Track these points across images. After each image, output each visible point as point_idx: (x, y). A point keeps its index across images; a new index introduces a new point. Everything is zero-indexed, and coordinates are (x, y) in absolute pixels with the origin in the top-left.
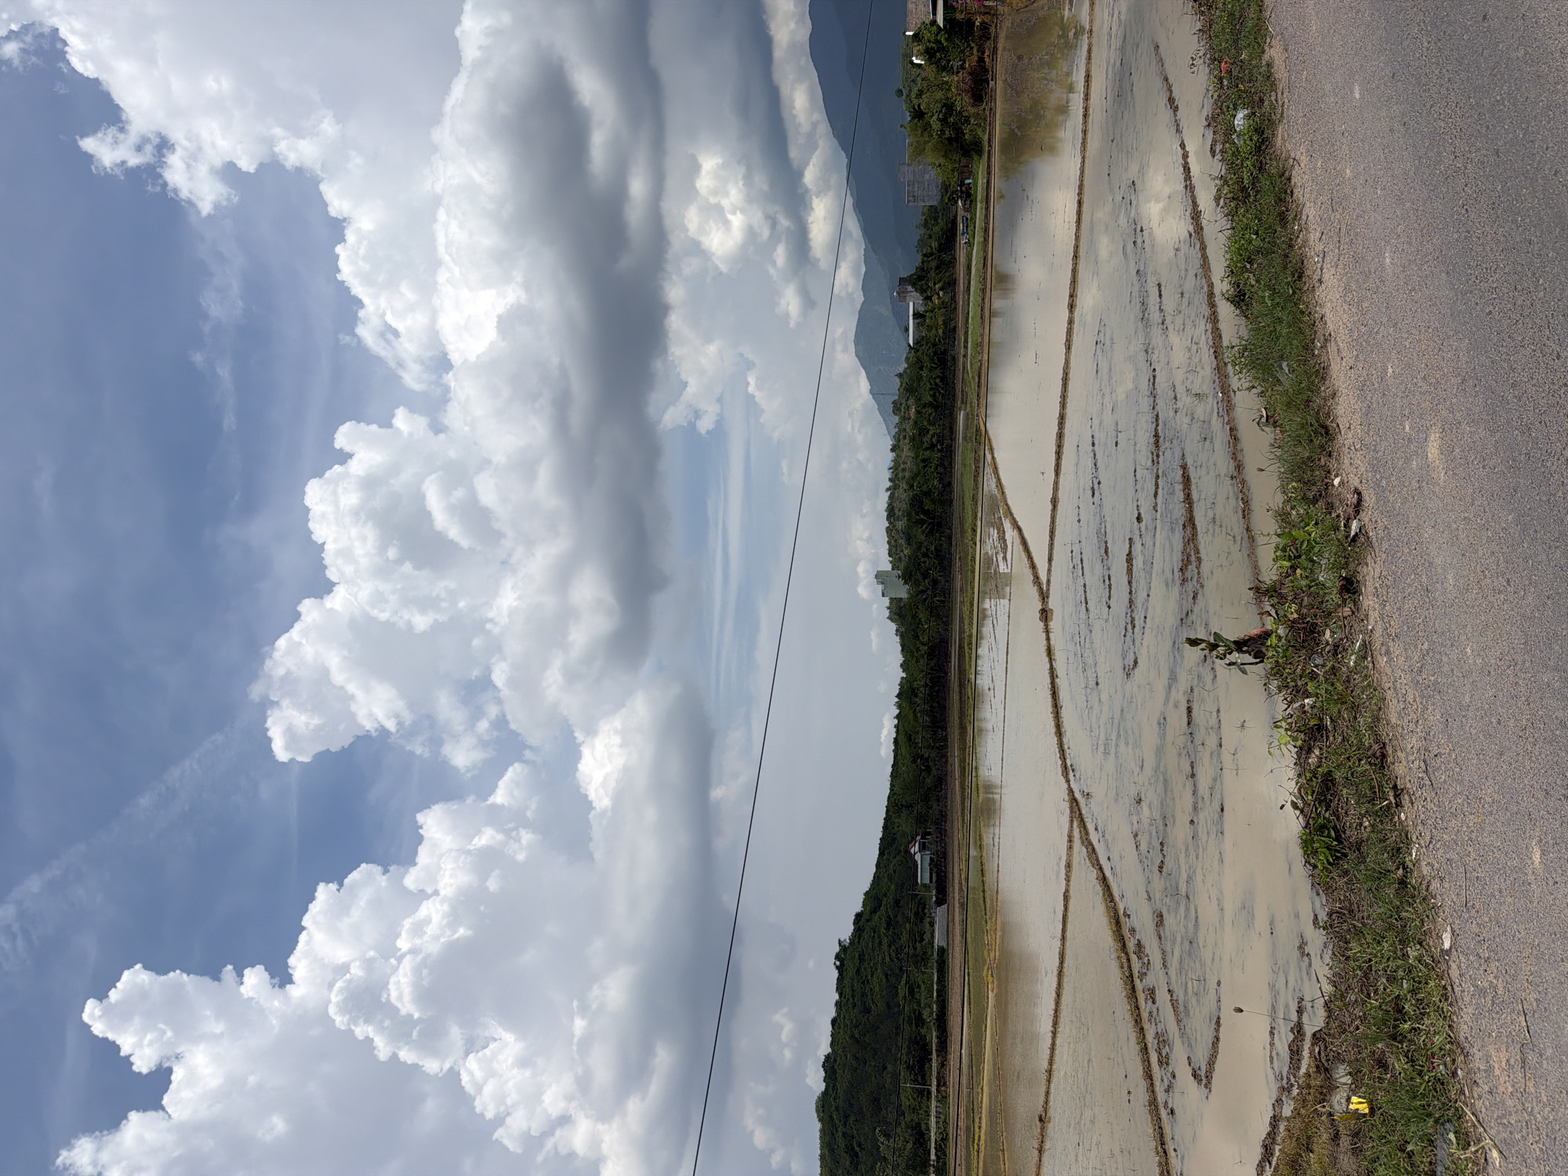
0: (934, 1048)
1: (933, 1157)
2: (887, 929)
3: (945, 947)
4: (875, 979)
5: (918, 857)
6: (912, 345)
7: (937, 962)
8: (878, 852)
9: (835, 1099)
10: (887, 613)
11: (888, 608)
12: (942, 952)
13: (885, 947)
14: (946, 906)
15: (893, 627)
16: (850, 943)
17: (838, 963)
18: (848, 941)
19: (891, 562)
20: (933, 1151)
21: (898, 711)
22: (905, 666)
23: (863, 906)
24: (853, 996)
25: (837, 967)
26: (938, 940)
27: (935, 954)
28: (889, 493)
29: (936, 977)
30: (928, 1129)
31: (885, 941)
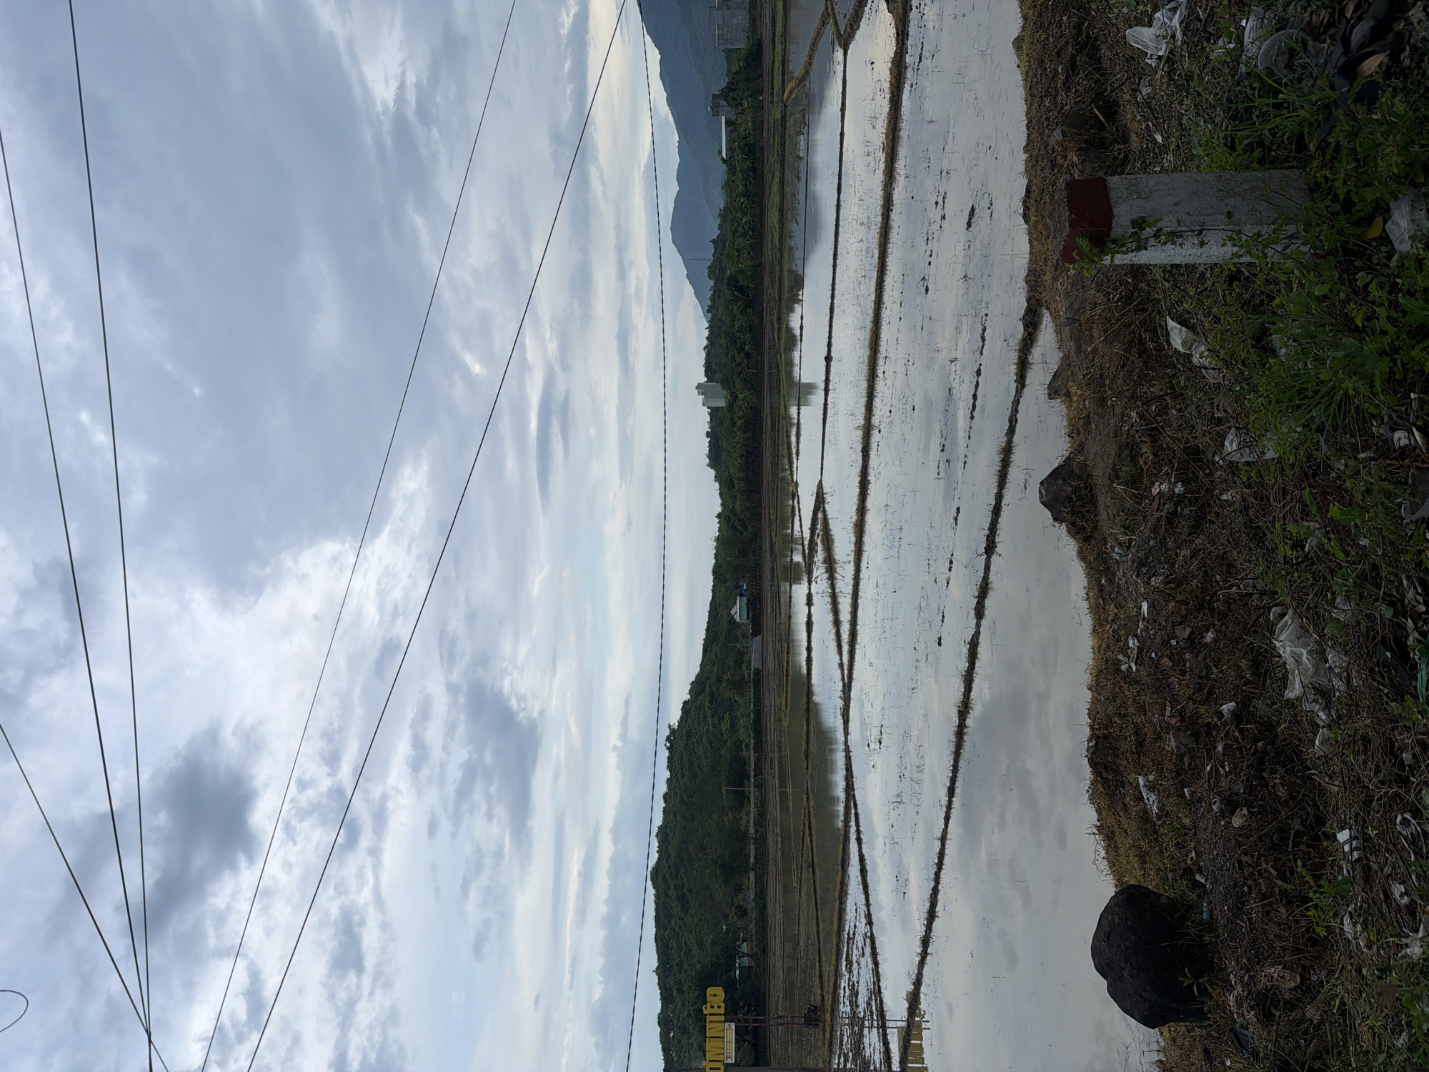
2: (711, 702)
3: (760, 668)
4: (701, 748)
6: (725, 157)
7: (754, 683)
9: (667, 861)
12: (758, 670)
13: (709, 719)
14: (760, 633)
16: (679, 726)
17: (668, 745)
18: (677, 724)
24: (682, 769)
25: (668, 748)
26: (755, 664)
27: (752, 677)
29: (752, 693)
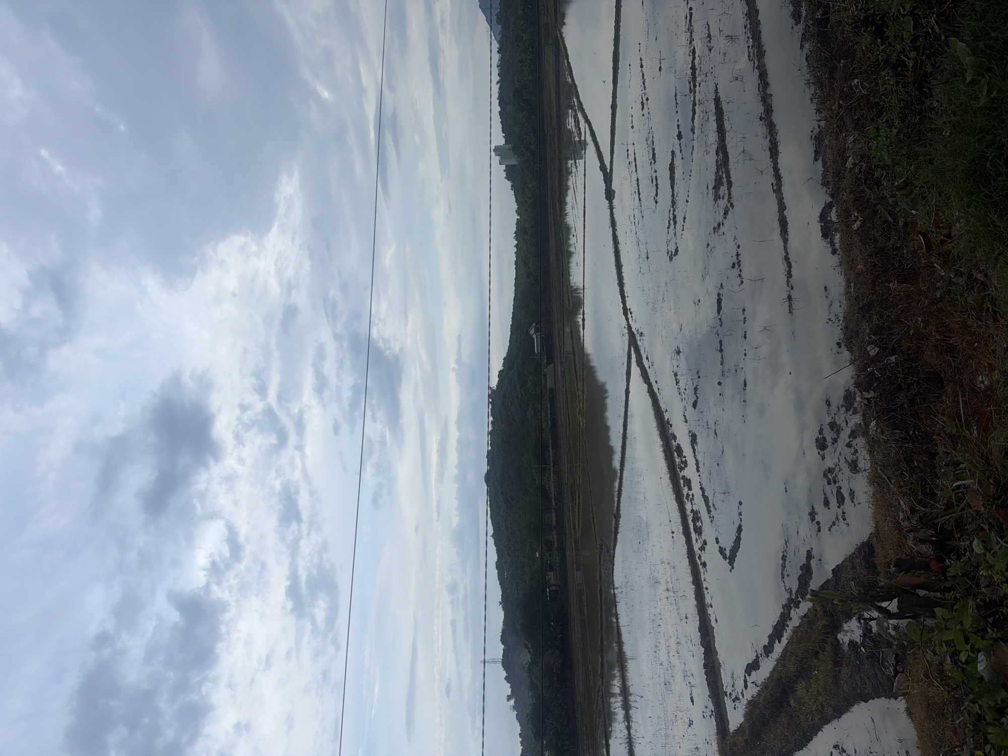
0: (550, 445)
1: (554, 504)
2: (519, 379)
3: (554, 388)
4: (513, 407)
5: (534, 336)
7: (549, 397)
8: (510, 333)
9: (495, 475)
10: (504, 174)
11: (505, 171)
12: (552, 391)
14: (553, 364)
15: (509, 184)
16: (497, 388)
17: (490, 400)
19: (504, 137)
20: (553, 500)
21: (516, 242)
22: (518, 212)
23: (503, 366)
24: (501, 418)
25: (490, 402)
27: (548, 393)
28: (499, 85)
29: (549, 405)
30: (550, 487)
31: (518, 386)
